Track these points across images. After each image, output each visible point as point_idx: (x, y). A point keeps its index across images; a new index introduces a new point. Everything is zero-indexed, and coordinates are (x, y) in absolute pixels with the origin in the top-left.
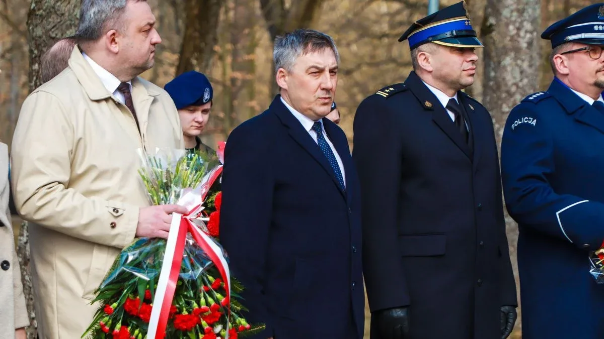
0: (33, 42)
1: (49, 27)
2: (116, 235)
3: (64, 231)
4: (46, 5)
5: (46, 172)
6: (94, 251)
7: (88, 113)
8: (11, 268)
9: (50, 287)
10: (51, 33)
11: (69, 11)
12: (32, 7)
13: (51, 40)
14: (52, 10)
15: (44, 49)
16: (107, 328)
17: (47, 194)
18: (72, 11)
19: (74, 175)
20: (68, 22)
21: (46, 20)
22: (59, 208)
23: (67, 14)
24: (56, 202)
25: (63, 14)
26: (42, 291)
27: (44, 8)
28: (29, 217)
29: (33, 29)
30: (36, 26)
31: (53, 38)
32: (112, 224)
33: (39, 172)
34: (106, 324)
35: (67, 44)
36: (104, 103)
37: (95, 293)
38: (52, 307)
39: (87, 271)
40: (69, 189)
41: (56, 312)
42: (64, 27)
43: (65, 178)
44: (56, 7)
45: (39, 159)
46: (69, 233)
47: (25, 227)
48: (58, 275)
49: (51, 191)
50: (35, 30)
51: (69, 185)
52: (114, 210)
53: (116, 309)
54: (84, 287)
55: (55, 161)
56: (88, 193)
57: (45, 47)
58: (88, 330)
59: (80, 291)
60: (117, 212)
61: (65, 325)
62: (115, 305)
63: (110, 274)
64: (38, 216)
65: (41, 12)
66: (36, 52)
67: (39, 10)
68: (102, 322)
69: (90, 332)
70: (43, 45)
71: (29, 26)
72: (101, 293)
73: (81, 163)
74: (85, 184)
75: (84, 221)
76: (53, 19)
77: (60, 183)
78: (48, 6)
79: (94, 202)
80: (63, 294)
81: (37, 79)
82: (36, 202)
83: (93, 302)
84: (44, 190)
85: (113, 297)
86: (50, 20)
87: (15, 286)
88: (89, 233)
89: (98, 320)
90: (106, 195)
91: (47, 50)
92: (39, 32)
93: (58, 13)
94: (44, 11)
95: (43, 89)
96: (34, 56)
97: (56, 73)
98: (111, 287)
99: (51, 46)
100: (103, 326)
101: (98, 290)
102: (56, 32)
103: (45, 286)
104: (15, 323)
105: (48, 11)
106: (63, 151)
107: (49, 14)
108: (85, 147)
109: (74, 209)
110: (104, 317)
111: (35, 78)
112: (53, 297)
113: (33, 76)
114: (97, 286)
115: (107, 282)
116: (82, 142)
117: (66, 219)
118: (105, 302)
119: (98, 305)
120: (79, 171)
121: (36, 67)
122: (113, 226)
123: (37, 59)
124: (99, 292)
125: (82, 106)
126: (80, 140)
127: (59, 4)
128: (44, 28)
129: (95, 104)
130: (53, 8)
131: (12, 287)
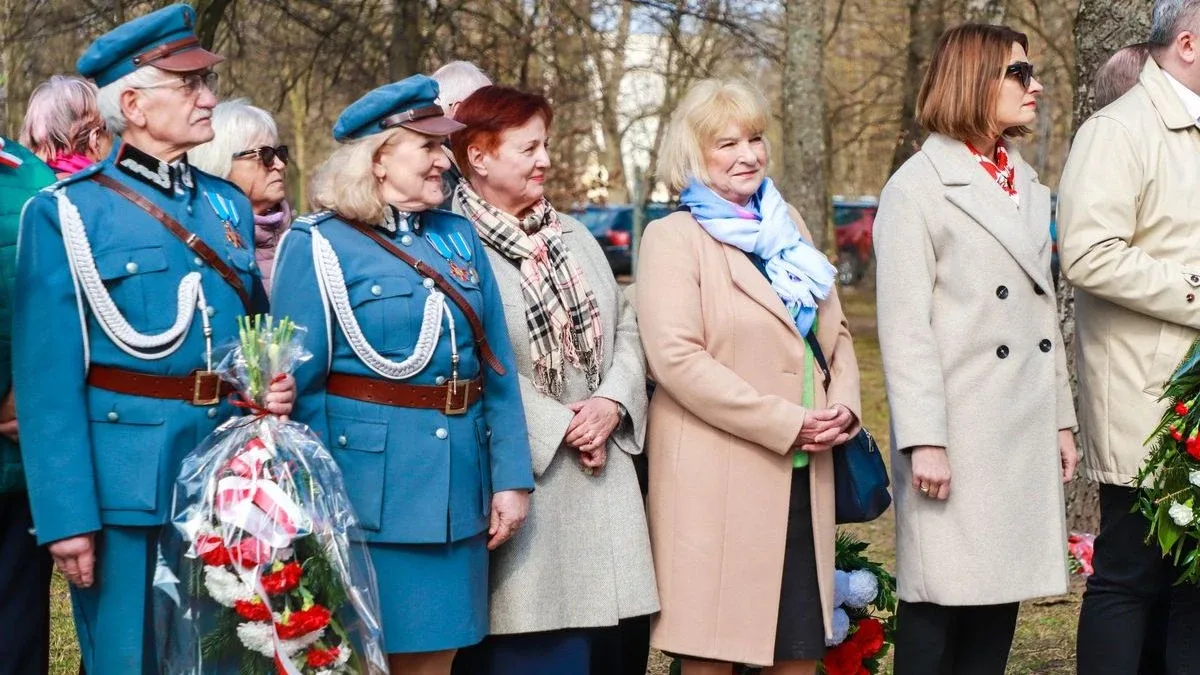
0: (1081, 56)
1: (1102, 36)
2: (1193, 312)
3: (1123, 304)
4: (1100, 6)
5: (1102, 224)
6: (1162, 333)
7: (1164, 148)
8: (1053, 349)
9: (1100, 374)
10: (1104, 44)
11: (1130, 13)
12: (1081, 10)
13: (1105, 54)
14: (1107, 13)
15: (1095, 66)
16: (1179, 434)
17: (1104, 253)
18: (1134, 14)
19: (1140, 229)
20: (1130, 29)
21: (1099, 27)
22: (1118, 274)
23: (1127, 18)
24: (1115, 264)
25: (1121, 19)
26: (1090, 379)
27: (1097, 10)
28: (1078, 283)
29: (1081, 39)
30: (1086, 35)
31: (1107, 51)
32: (1188, 296)
33: (1094, 224)
34: (1177, 429)
35: (1129, 54)
36: (1185, 133)
37: (1164, 387)
38: (1101, 400)
39: (1152, 356)
40: (1133, 248)
41: (1107, 407)
42: (1122, 35)
43: (1129, 233)
44: (1114, 10)
45: (1095, 207)
46: (1129, 306)
47: (1063, 301)
48: (1112, 359)
49: (1111, 250)
50: (1084, 39)
51: (1132, 242)
52: (1193, 278)
53: (1191, 409)
54: (1146, 379)
55: (1116, 210)
56: (1159, 253)
57: (1095, 62)
58: (1152, 436)
59: (1141, 384)
60: (1197, 280)
61: (1119, 427)
62: (1190, 403)
63: (1185, 363)
64: (1090, 283)
65: (1091, 17)
66: (1084, 69)
67: (1090, 12)
68: (1173, 426)
69: (1156, 440)
70: (1093, 60)
71: (1076, 35)
72: (1171, 388)
73: (1152, 212)
74: (1154, 241)
75: (1151, 291)
76: (1109, 25)
77: (1121, 239)
78: (1102, 8)
79: (1165, 266)
80: (1117, 384)
81: (1084, 105)
82: (1088, 264)
83: (1160, 400)
84: (1100, 248)
85: (1187, 394)
86: (1104, 26)
87: (1058, 374)
88: (1156, 307)
89: (1167, 423)
90: (1182, 257)
91: (1099, 66)
92: (1089, 42)
93: (1116, 16)
94: (1097, 14)
95: (1106, 114)
96: (1081, 74)
98: (1185, 379)
99: (1105, 61)
100: (1174, 432)
101: (1168, 383)
102: (1111, 43)
103: (1094, 373)
104: (1057, 422)
105: (1101, 14)
106: (1128, 199)
107: (1103, 18)
108: (1157, 192)
109: (1139, 275)
110: (1175, 420)
111: (1081, 104)
112: (1105, 387)
113: (1079, 101)
114: (1166, 377)
115: (1181, 373)
116: (1153, 188)
117: (1127, 288)
118: (1177, 400)
119: (1167, 403)
120: (1148, 223)
121: (1083, 89)
122: (1190, 299)
123: (1085, 78)
124: (1169, 387)
125: (1156, 136)
126: (1151, 181)
127: (1116, 5)
128: (1096, 37)
129: (1173, 134)
130: (1109, 10)
131: (1054, 375)
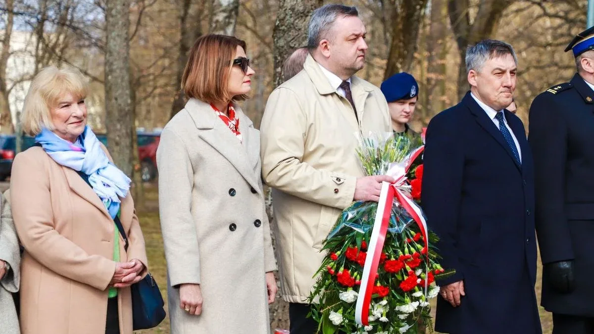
0: (277, 51)
1: (290, 39)
2: (338, 199)
3: (298, 195)
4: (287, 22)
5: (285, 150)
6: (322, 211)
7: (318, 103)
8: (262, 225)
9: (288, 239)
10: (290, 44)
11: (305, 26)
12: (277, 24)
13: (291, 50)
14: (292, 26)
15: (286, 56)
16: (333, 271)
17: (286, 166)
18: (306, 27)
19: (307, 152)
20: (304, 35)
21: (287, 34)
22: (295, 178)
23: (303, 29)
24: (293, 172)
25: (300, 29)
26: (282, 241)
27: (286, 24)
28: (272, 184)
29: (277, 41)
30: (280, 38)
31: (292, 48)
32: (335, 190)
33: (279, 150)
34: (332, 268)
35: (303, 52)
36: (330, 96)
37: (323, 243)
38: (290, 255)
39: (317, 227)
40: (304, 163)
41: (292, 258)
42: (301, 39)
43: (300, 154)
44: (295, 24)
45: (280, 140)
46: (302, 197)
47: (270, 193)
48: (294, 229)
49: (291, 164)
50: (279, 41)
51: (303, 160)
52: (337, 179)
53: (340, 255)
54: (314, 240)
55: (293, 141)
56: (318, 166)
57: (285, 54)
58: (318, 272)
59: (311, 242)
60: (340, 180)
62: (339, 253)
63: (334, 229)
64: (279, 184)
65: (283, 27)
66: (279, 58)
67: (282, 26)
68: (329, 266)
69: (319, 275)
70: (284, 53)
71: (274, 39)
72: (328, 243)
73: (313, 142)
74: (315, 159)
75: (314, 187)
76: (293, 33)
77: (296, 158)
78: (289, 23)
79: (322, 173)
80: (298, 243)
81: (279, 79)
82: (278, 172)
83: (321, 251)
84: (284, 163)
85: (336, 247)
86: (290, 33)
87: (265, 239)
88: (317, 197)
89: (326, 264)
90: (331, 167)
91: (288, 57)
92: (282, 43)
93: (296, 28)
94: (286, 26)
95: (284, 86)
96: (277, 61)
97: (294, 74)
98: (335, 239)
99: (291, 54)
100: (329, 269)
101: (325, 241)
102: (294, 43)
103: (284, 238)
104: (265, 268)
105: (288, 27)
106: (299, 135)
107: (289, 29)
108: (315, 130)
109: (307, 178)
110: (330, 262)
111: (278, 78)
112: (291, 246)
113: (277, 77)
114: (324, 238)
115: (332, 235)
116: (313, 127)
117: (301, 186)
118: (330, 251)
119: (325, 253)
120: (311, 149)
121: (279, 69)
122: (336, 191)
123: (280, 64)
124: (326, 243)
125: (313, 99)
126: (312, 124)
127: (297, 21)
128: (286, 40)
129: (323, 97)
130: (293, 24)
131: (263, 239)
